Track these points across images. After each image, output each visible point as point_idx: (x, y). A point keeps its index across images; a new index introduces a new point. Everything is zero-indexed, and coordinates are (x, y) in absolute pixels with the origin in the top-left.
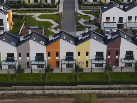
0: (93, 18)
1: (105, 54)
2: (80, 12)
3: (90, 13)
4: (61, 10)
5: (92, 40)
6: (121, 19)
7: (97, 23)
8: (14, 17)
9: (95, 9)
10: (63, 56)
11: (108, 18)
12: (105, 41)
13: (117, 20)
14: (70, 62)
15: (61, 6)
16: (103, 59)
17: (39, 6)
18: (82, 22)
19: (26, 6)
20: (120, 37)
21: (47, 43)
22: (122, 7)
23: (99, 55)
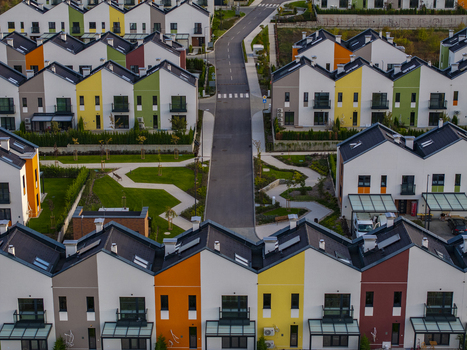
0: (313, 178)
1: (355, 302)
2: (268, 158)
3: (305, 162)
4: (206, 154)
5: (309, 254)
6: (408, 182)
7: (329, 197)
8: (48, 174)
9: (320, 150)
10: (210, 307)
11: (364, 180)
12: (357, 257)
13: (394, 187)
14: (236, 330)
15: (207, 139)
16: (348, 319)
17: (131, 139)
18: (275, 191)
19: (86, 138)
20: (405, 242)
21: (159, 263)
22: (410, 143)
23: (336, 305)
